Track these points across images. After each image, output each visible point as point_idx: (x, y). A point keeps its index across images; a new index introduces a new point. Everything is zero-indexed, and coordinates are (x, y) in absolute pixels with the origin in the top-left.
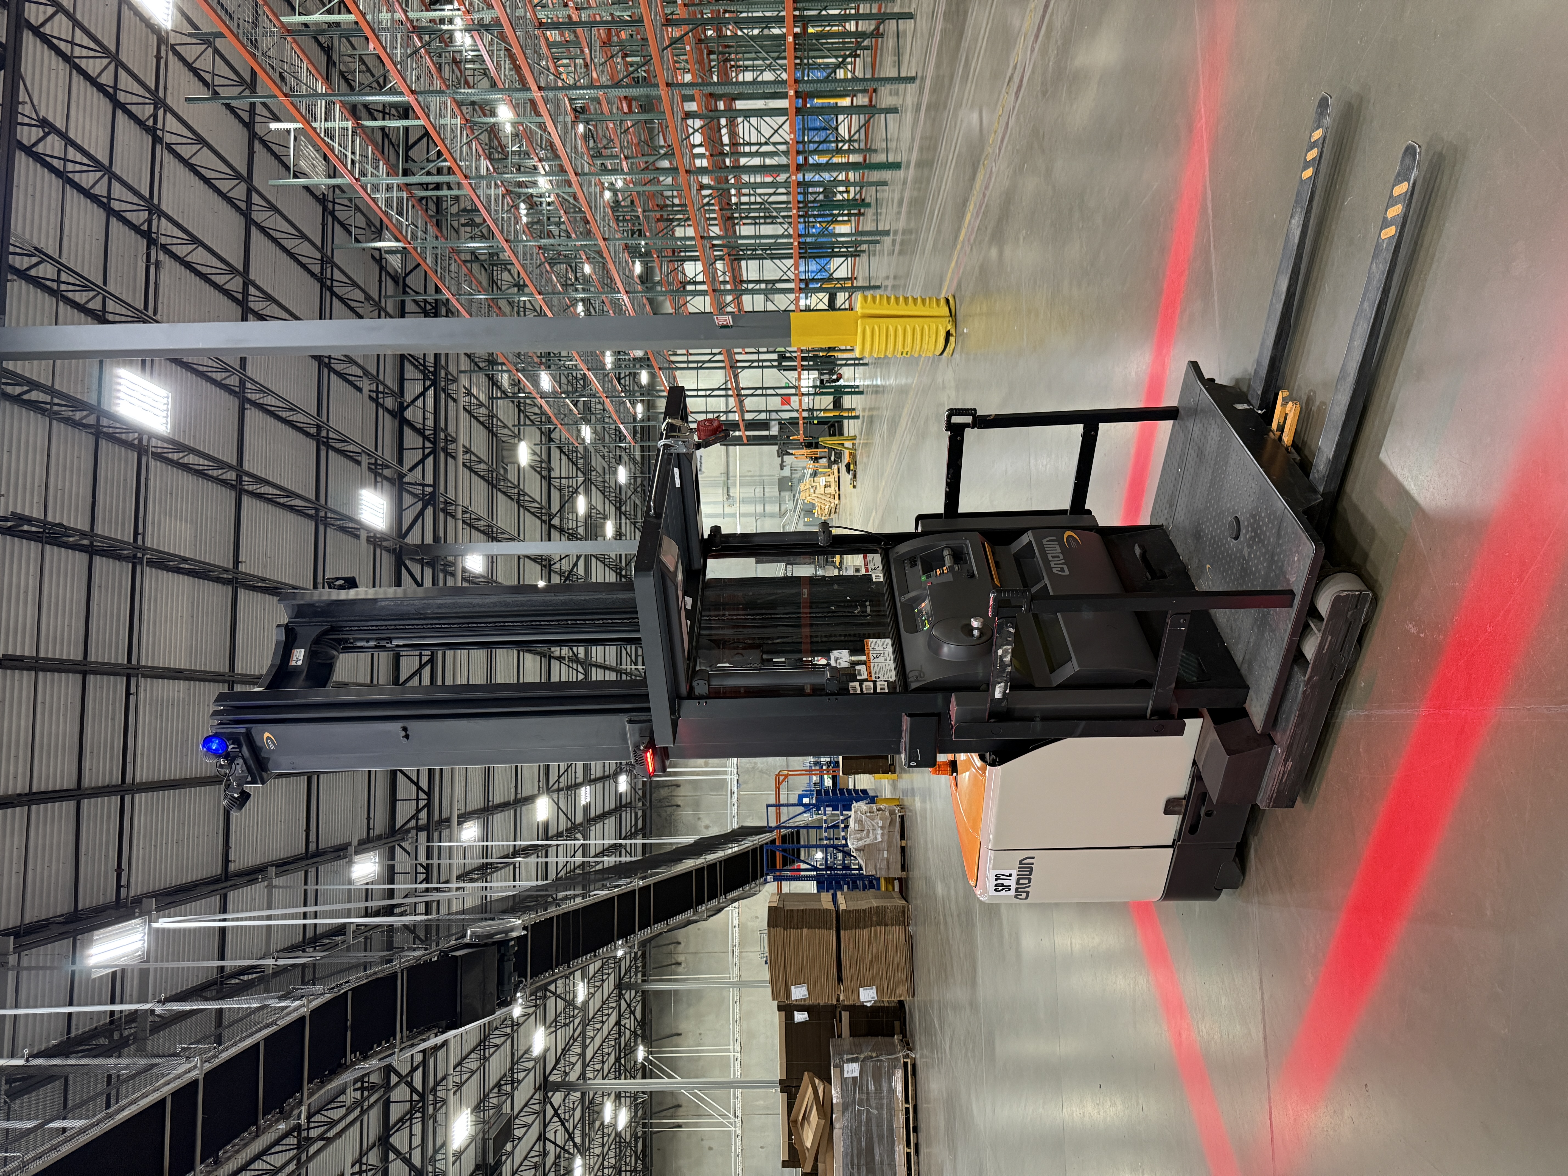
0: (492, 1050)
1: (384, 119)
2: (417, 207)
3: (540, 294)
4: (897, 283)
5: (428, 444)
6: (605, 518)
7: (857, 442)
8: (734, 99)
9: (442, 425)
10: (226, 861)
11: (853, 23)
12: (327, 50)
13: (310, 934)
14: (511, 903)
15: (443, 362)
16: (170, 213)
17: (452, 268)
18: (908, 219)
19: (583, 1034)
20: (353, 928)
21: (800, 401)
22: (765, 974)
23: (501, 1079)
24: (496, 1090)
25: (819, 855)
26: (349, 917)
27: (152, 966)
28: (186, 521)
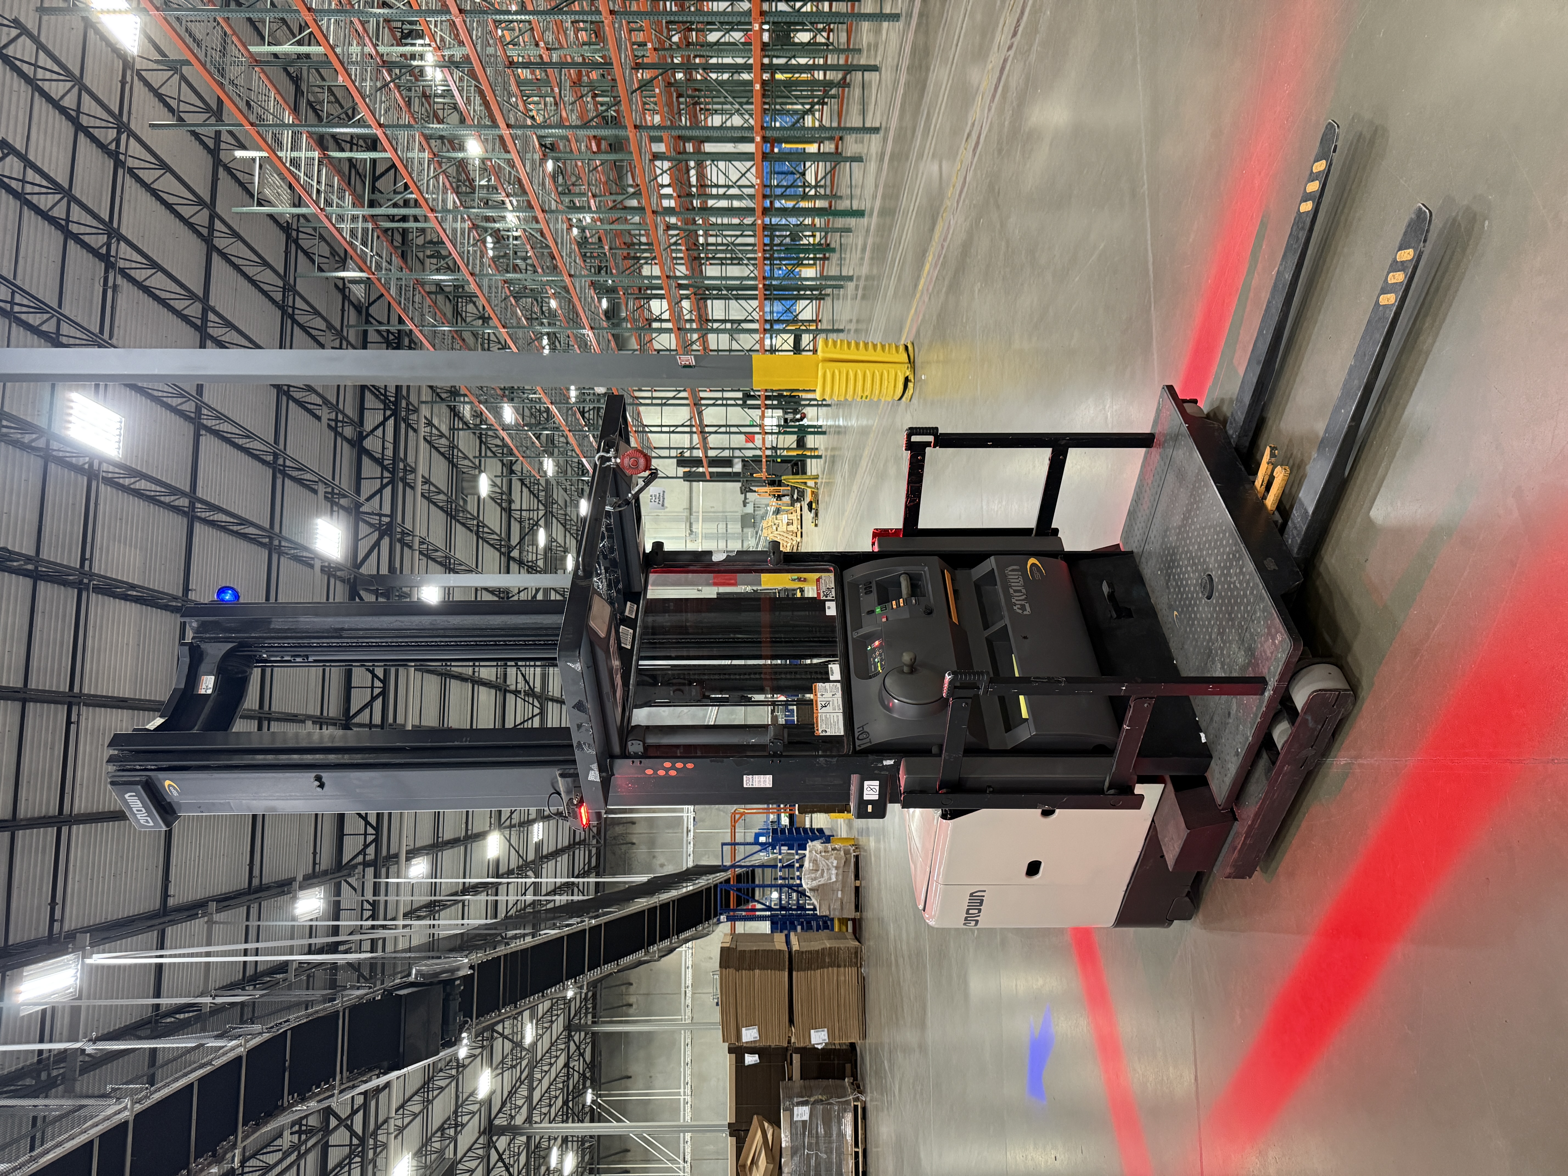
0: (436, 1093)
1: (351, 151)
2: (382, 238)
3: (504, 327)
4: (860, 326)
5: (386, 474)
6: (566, 551)
7: (819, 481)
8: (703, 142)
9: (402, 455)
10: (165, 895)
11: (821, 73)
12: (296, 80)
13: (250, 971)
14: (459, 942)
15: (404, 393)
16: (129, 237)
17: (417, 299)
18: (871, 264)
19: (530, 1076)
20: (295, 966)
21: (764, 439)
22: (716, 1016)
23: (444, 1123)
24: (439, 1134)
25: (775, 895)
26: (291, 954)
27: (83, 1003)
28: (136, 548)
